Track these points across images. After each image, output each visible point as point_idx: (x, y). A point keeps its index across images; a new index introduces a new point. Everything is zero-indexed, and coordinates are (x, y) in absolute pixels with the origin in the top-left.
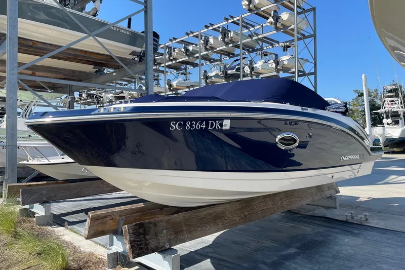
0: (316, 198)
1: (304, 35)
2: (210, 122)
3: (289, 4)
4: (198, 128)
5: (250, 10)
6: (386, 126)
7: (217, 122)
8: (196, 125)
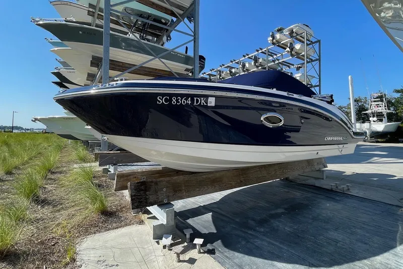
0: (307, 170)
1: (311, 59)
2: (195, 98)
3: (301, 38)
4: (184, 103)
5: (273, 44)
6: (372, 122)
7: (202, 99)
8: (181, 101)
